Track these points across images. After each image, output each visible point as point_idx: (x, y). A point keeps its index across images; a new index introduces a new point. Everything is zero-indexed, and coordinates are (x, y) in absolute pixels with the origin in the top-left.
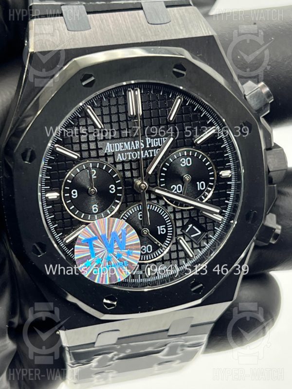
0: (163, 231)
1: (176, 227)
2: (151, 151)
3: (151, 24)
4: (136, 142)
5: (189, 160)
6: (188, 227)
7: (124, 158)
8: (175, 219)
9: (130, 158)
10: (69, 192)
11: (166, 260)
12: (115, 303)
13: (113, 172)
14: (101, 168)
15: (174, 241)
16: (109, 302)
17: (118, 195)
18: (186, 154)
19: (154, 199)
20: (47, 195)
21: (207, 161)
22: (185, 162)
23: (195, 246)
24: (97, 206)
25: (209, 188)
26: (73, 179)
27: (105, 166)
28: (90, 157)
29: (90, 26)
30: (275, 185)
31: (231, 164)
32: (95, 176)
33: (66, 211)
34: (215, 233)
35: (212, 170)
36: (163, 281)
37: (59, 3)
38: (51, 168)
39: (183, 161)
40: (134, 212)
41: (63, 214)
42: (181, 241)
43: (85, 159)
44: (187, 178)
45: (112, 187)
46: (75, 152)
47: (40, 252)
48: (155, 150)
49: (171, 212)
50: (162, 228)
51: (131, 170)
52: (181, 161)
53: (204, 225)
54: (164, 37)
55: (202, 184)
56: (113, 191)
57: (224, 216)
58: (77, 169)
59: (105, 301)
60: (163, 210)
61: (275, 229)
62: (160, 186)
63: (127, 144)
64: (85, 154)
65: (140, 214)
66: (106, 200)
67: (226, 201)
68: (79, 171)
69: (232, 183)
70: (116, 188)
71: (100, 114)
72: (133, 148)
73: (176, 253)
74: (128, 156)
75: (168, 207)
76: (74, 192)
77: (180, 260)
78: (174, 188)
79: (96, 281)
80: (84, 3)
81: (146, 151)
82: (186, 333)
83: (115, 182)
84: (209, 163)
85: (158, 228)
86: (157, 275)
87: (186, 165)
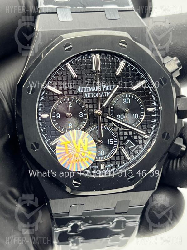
0: (111, 142)
1: (120, 141)
2: (105, 93)
3: (108, 19)
5: (128, 100)
6: (127, 141)
7: (89, 96)
8: (119, 136)
10: (55, 114)
11: (113, 161)
12: (80, 184)
13: (82, 105)
14: (74, 101)
15: (118, 149)
16: (76, 182)
17: (84, 118)
18: (126, 96)
19: (106, 122)
20: (41, 116)
23: (131, 153)
24: (71, 124)
25: (140, 118)
27: (77, 100)
28: (68, 94)
30: (182, 119)
31: (154, 104)
32: (71, 106)
33: (53, 126)
34: (143, 146)
35: (142, 107)
37: (56, 7)
38: (45, 99)
39: (125, 100)
40: (94, 129)
41: (51, 128)
42: (122, 149)
43: (65, 95)
44: (127, 111)
45: (81, 113)
47: (36, 148)
48: (108, 93)
49: (116, 131)
50: (111, 140)
51: (93, 103)
53: (137, 141)
55: (136, 115)
56: (81, 116)
57: (149, 136)
58: (60, 101)
59: (74, 182)
60: (111, 130)
61: (182, 147)
62: (110, 115)
64: (66, 93)
65: (98, 131)
67: (151, 127)
68: (61, 102)
69: (155, 115)
70: (83, 114)
71: (75, 69)
73: (119, 157)
74: (91, 95)
75: (115, 128)
76: (58, 115)
77: (122, 161)
78: (119, 116)
81: (102, 93)
82: (127, 212)
83: (83, 110)
84: (140, 102)
85: (108, 141)
86: (106, 170)
87: (127, 103)
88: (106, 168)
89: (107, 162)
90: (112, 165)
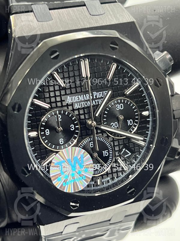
0: (106, 154)
1: (115, 151)
2: (97, 100)
3: (92, 15)
4: (87, 95)
5: (121, 106)
6: (123, 150)
7: (80, 106)
8: (114, 146)
9: (83, 106)
10: (44, 131)
11: (109, 174)
12: (78, 205)
13: (73, 116)
14: (64, 113)
15: (114, 160)
16: (73, 204)
17: (76, 131)
18: (119, 102)
19: (100, 133)
20: (29, 134)
21: (133, 105)
22: (119, 107)
23: (128, 163)
24: (62, 139)
25: (135, 124)
26: (46, 122)
27: (67, 112)
28: (57, 107)
29: (52, 18)
30: (177, 120)
31: (149, 107)
32: (60, 119)
33: (42, 144)
34: (140, 154)
35: (136, 112)
36: (108, 188)
37: (30, 3)
38: (31, 115)
39: (118, 106)
40: (87, 142)
41: (40, 146)
42: (118, 160)
43: (53, 108)
44: (121, 117)
45: (72, 126)
46: (47, 103)
47: (27, 173)
48: (99, 100)
49: (111, 141)
50: (106, 152)
51: (84, 114)
52: (116, 106)
53: (133, 149)
54: (102, 23)
55: (131, 121)
56: (72, 129)
57: (146, 142)
58: (49, 115)
59: (71, 204)
60: (106, 140)
61: (178, 149)
62: (103, 124)
63: (81, 97)
64: (54, 105)
65: (91, 143)
66: (69, 135)
67: (147, 132)
68: (50, 116)
69: (150, 119)
70: (75, 127)
71: (62, 77)
72: (85, 99)
74: (82, 105)
75: (109, 138)
76: (47, 131)
77: (118, 173)
78: (112, 124)
79: (65, 191)
80: (46, 3)
81: (94, 101)
82: (121, 221)
83: (74, 123)
84: (134, 107)
85: (103, 153)
86: (103, 184)
87: (120, 109)
88: (103, 182)
89: (104, 176)
90: (109, 178)
